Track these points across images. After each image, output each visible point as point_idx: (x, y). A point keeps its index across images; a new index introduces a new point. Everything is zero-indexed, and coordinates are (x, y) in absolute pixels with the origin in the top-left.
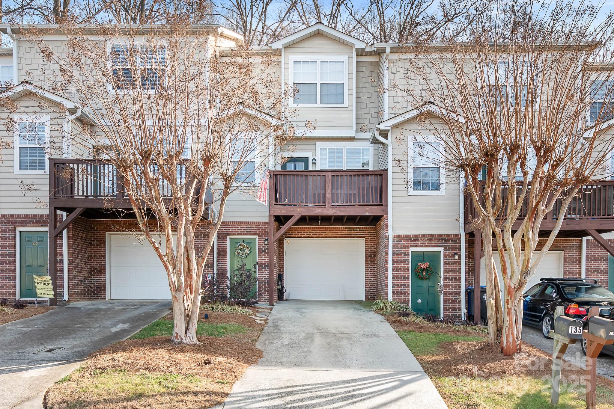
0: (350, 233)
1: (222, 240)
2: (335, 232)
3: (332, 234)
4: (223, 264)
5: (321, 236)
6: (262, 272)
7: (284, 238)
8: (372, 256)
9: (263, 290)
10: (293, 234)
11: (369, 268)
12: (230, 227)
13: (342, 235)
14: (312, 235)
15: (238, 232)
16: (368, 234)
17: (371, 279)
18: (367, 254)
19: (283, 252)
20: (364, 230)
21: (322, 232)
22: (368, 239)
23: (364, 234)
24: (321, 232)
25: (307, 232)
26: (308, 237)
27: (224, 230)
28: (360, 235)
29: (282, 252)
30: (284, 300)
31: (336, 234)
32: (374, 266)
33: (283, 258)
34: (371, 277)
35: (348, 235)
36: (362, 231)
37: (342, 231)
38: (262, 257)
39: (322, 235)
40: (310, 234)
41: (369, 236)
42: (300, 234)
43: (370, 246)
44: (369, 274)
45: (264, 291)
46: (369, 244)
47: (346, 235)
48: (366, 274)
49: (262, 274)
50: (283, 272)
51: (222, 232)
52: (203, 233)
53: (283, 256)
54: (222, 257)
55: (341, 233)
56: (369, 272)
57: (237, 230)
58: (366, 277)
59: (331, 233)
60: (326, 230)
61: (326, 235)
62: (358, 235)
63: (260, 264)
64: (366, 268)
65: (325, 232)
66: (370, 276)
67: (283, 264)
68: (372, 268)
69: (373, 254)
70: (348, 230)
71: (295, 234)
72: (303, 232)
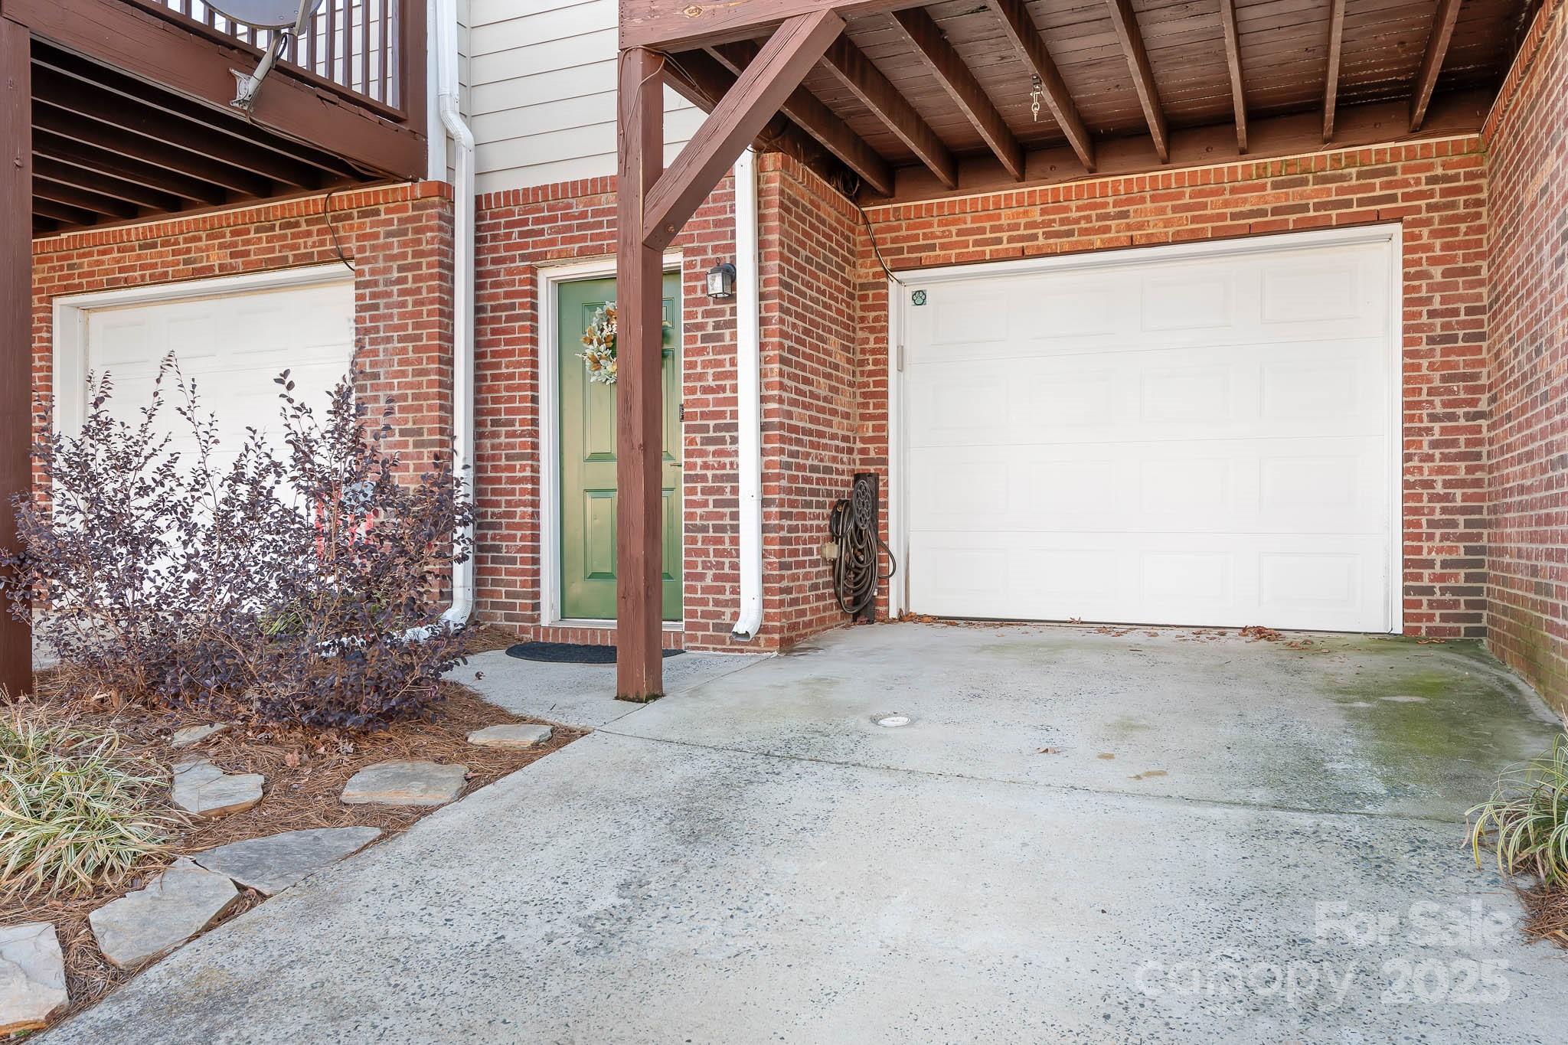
0: (1292, 196)
1: (508, 295)
2: (1187, 208)
3: (1167, 223)
4: (511, 423)
5: (1097, 240)
6: (705, 466)
7: (886, 274)
8: (1454, 339)
9: (710, 573)
10: (932, 247)
11: (1433, 418)
12: (544, 220)
13: (1234, 216)
14: (1041, 241)
15: (583, 238)
16: (1421, 195)
17: (1446, 498)
18: (1418, 328)
19: (885, 351)
20: (1392, 171)
21: (1106, 217)
22: (1428, 222)
23: (1392, 198)
24: (1100, 218)
25: (1016, 227)
26: (1023, 255)
27: (515, 239)
28: (1361, 202)
29: (873, 352)
30: (886, 620)
31: (1194, 219)
32: (1473, 403)
33: (885, 384)
34: (1447, 484)
35: (1276, 211)
36: (1376, 174)
37: (1233, 191)
38: (701, 377)
39: (1107, 229)
40: (1035, 237)
41: (1431, 208)
42: (976, 243)
43: (1437, 272)
44: (1430, 458)
45: (716, 578)
46: (1434, 261)
47: (1262, 213)
48: (1407, 458)
49: (704, 478)
50: (885, 462)
51: (508, 248)
52: (394, 258)
53: (885, 373)
54: (508, 388)
55: (1226, 204)
56: (1434, 444)
57: (580, 227)
58: (1406, 485)
59: (1163, 211)
60: (1130, 202)
61: (1129, 227)
62: (1348, 204)
63: (693, 416)
64: (1407, 418)
65: (1124, 215)
66: (1440, 471)
67: (885, 417)
68: (1453, 417)
69: (1463, 325)
70: (1276, 186)
71: (943, 247)
72: (994, 229)
